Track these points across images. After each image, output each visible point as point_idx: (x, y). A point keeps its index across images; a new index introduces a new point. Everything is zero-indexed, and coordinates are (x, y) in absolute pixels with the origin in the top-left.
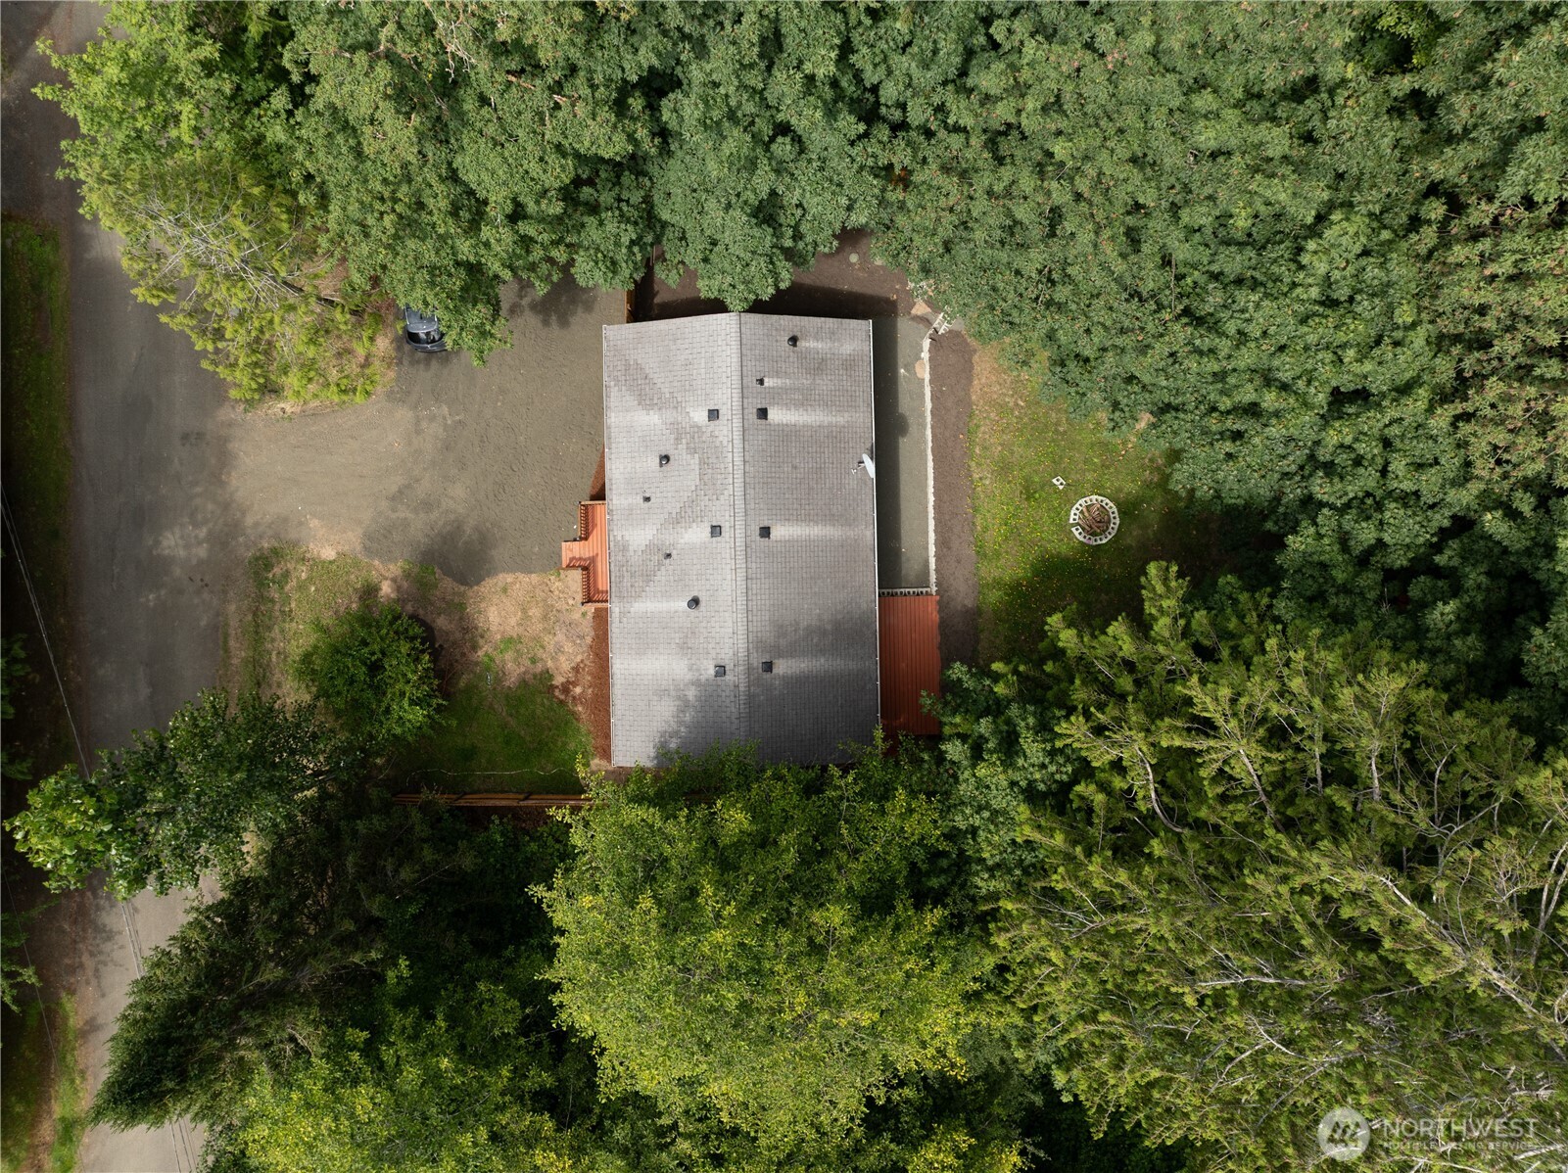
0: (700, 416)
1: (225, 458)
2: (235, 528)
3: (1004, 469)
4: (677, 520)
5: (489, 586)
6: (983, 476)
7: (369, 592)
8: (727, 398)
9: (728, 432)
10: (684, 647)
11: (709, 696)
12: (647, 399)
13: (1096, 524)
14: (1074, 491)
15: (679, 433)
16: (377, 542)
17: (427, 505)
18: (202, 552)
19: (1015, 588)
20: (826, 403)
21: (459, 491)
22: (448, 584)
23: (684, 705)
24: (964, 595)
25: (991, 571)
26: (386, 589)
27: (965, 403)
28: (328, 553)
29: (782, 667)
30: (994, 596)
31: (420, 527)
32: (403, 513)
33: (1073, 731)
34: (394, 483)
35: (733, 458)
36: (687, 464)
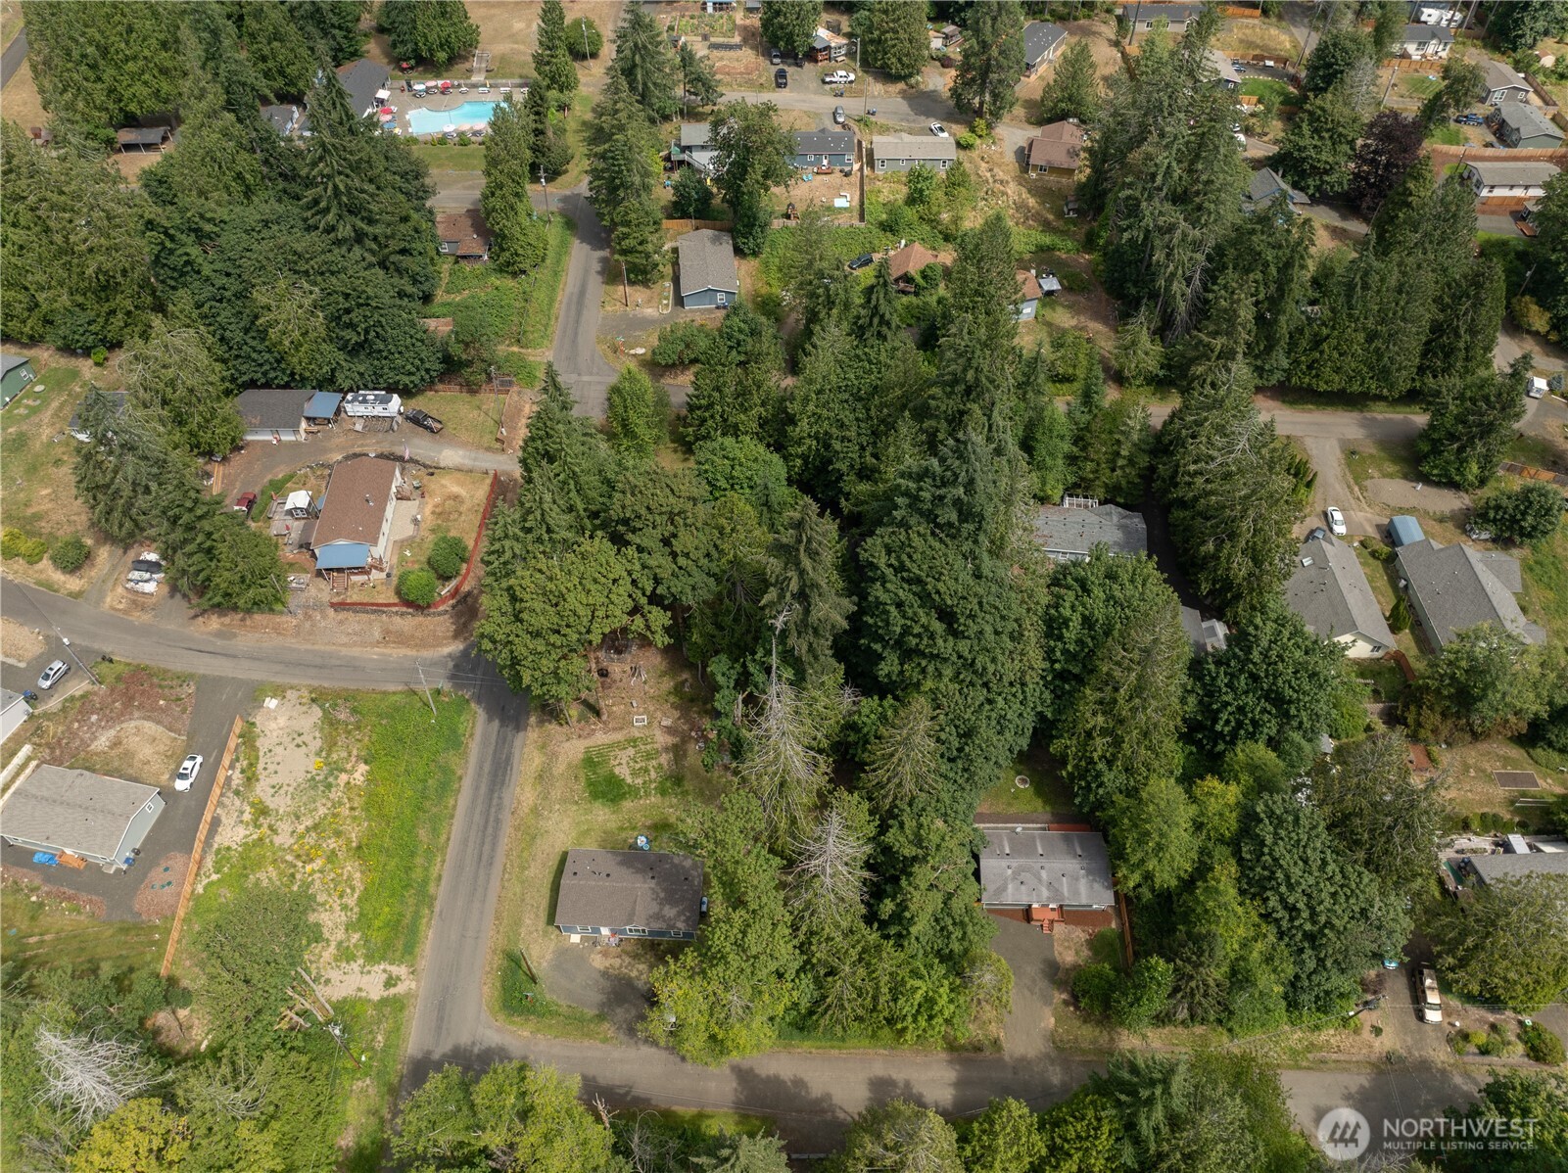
0: (1010, 872)
1: (1023, 1059)
2: (1047, 1056)
3: (1010, 804)
4: (1040, 880)
5: (1058, 959)
6: (1012, 810)
7: (1066, 1003)
8: (1004, 863)
9: (1015, 863)
10: (1077, 879)
11: (1089, 872)
12: (1004, 888)
13: (1023, 781)
14: (1015, 786)
15: (1014, 878)
16: (1047, 1001)
17: (1034, 981)
18: (1058, 1069)
19: (1045, 802)
20: (1001, 841)
21: (1029, 969)
22: (1060, 974)
23: (1094, 880)
24: (1048, 817)
25: (1040, 809)
26: (1064, 996)
27: (990, 815)
28: (1053, 1020)
29: (1079, 852)
30: (1048, 808)
31: (1043, 984)
32: (1037, 990)
33: (1095, 756)
34: (1027, 993)
35: (1022, 861)
36: (1024, 876)
